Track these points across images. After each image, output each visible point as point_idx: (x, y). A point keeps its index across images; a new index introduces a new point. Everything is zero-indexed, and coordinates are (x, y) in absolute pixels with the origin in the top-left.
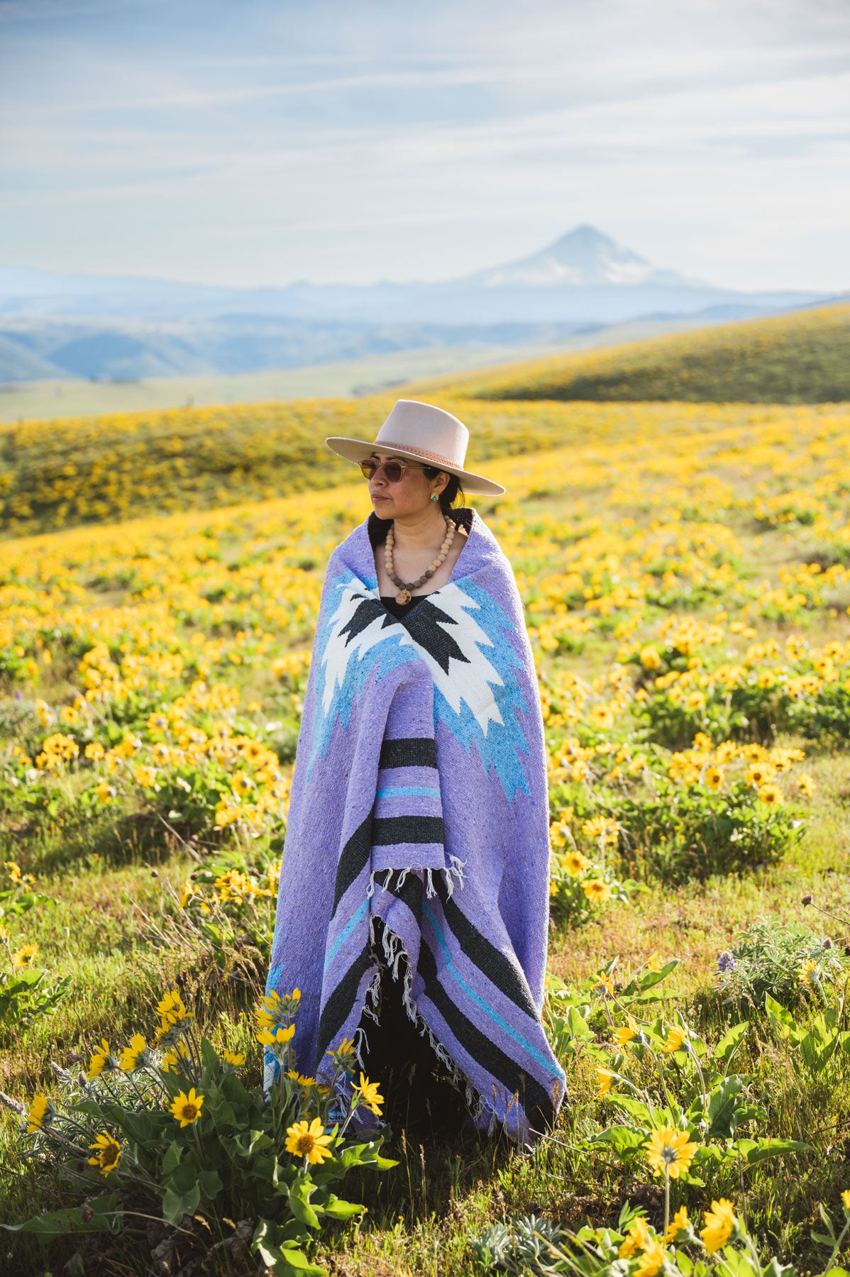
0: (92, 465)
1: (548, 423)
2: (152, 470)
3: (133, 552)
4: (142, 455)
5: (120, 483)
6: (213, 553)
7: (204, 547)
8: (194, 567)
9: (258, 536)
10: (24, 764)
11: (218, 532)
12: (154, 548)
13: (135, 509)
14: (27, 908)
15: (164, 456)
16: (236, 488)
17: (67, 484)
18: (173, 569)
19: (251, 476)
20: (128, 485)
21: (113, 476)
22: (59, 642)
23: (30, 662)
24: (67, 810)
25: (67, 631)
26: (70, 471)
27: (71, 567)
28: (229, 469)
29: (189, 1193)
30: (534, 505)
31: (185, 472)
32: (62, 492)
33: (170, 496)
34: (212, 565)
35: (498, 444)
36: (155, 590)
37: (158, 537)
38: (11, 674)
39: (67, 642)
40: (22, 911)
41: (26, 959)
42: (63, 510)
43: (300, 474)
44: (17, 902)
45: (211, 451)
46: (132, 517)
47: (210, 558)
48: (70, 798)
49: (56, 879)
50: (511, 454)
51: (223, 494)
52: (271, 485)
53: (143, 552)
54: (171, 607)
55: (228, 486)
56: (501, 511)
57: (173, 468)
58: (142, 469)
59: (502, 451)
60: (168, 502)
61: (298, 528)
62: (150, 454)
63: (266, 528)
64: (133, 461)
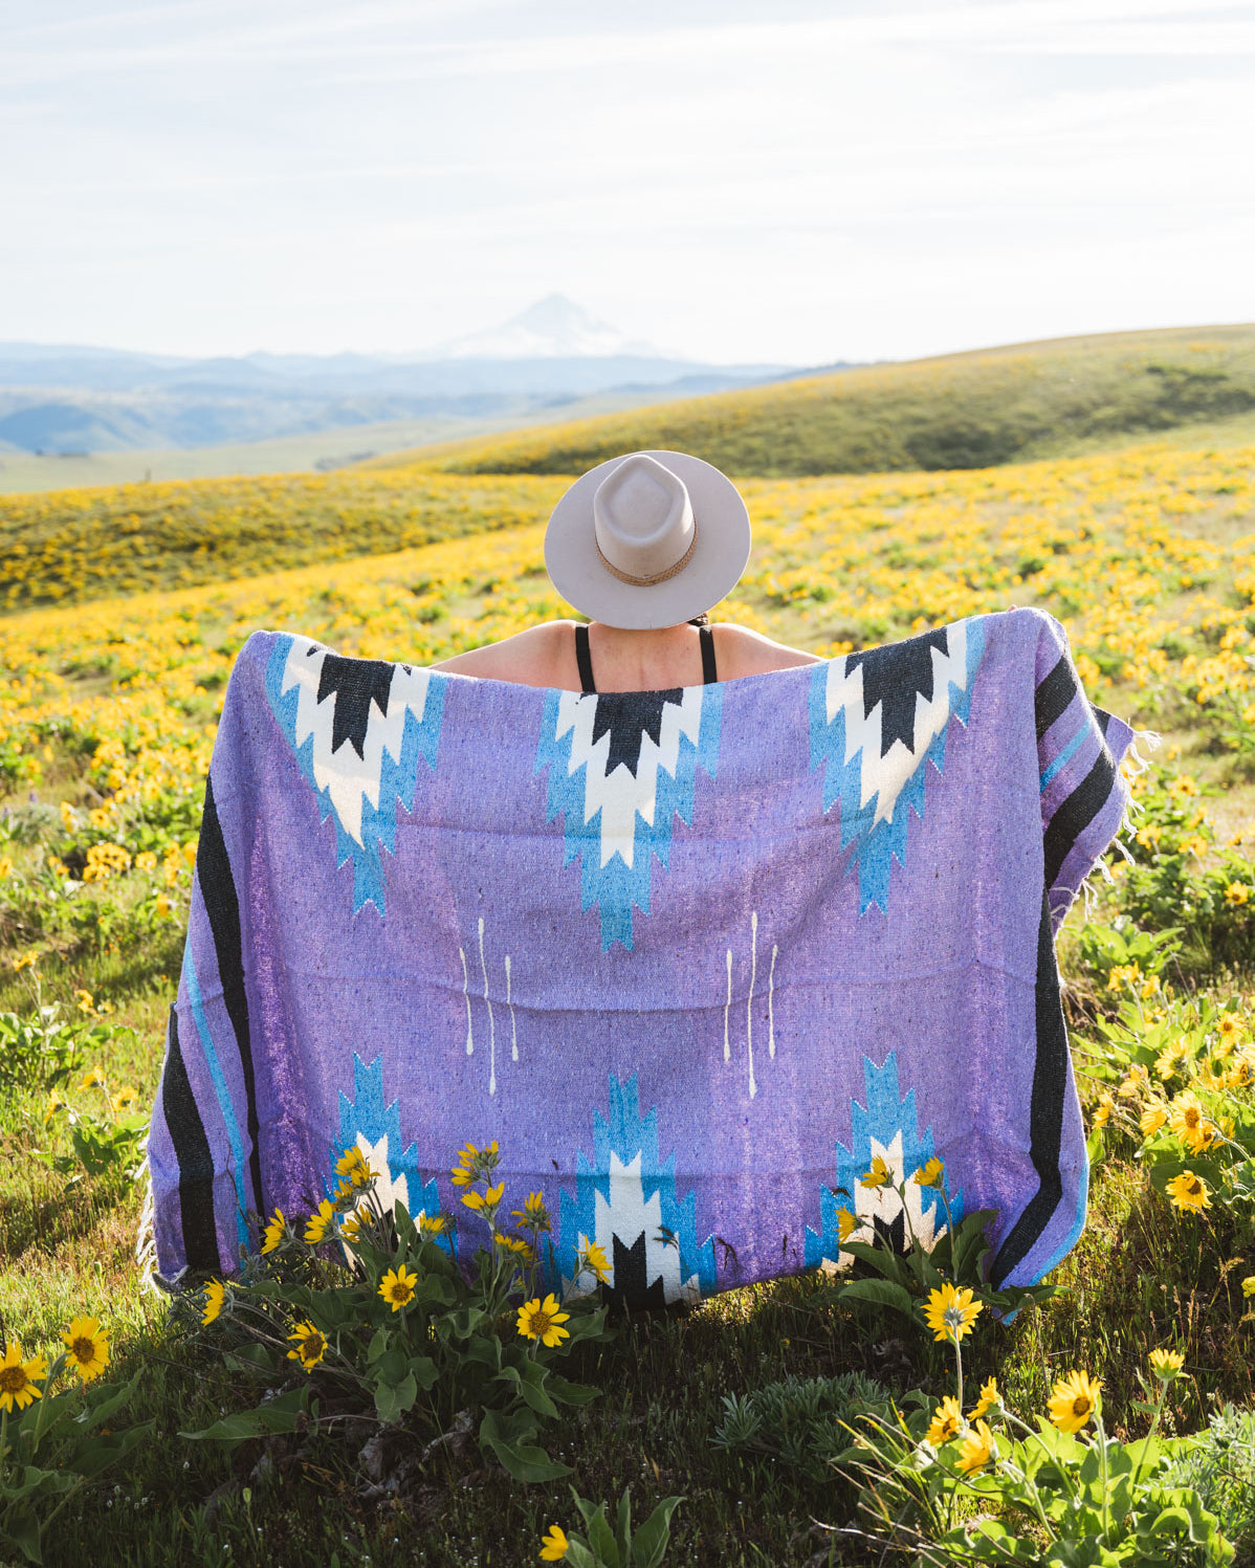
0: (44, 543)
1: (525, 497)
2: (109, 548)
3: (106, 637)
4: (98, 532)
5: (75, 562)
6: (194, 636)
7: (185, 631)
8: (177, 653)
9: (240, 619)
10: (61, 875)
11: (195, 613)
12: (129, 631)
13: (92, 590)
14: (102, 1041)
15: (120, 533)
16: (201, 567)
17: (17, 564)
18: (155, 654)
19: (215, 555)
20: (84, 566)
21: (67, 555)
22: (57, 735)
23: (30, 759)
24: (121, 928)
25: (63, 723)
26: (21, 550)
27: (40, 653)
28: (193, 547)
29: (402, 1384)
30: (530, 583)
31: (144, 550)
32: (12, 571)
33: (130, 576)
34: (197, 651)
35: (474, 521)
36: (142, 676)
37: (129, 620)
38: (12, 773)
39: (66, 735)
40: (98, 1044)
41: (124, 1103)
42: (14, 591)
43: (269, 552)
44: (92, 1035)
45: (172, 528)
46: (90, 599)
47: (192, 643)
48: (122, 913)
49: (122, 1004)
50: (489, 529)
51: (187, 574)
52: (239, 563)
53: (118, 636)
54: (165, 694)
55: (191, 565)
56: (496, 588)
57: (132, 547)
58: (100, 547)
59: (480, 527)
60: (128, 582)
61: (282, 610)
62: (107, 531)
63: (247, 609)
64: (88, 539)
